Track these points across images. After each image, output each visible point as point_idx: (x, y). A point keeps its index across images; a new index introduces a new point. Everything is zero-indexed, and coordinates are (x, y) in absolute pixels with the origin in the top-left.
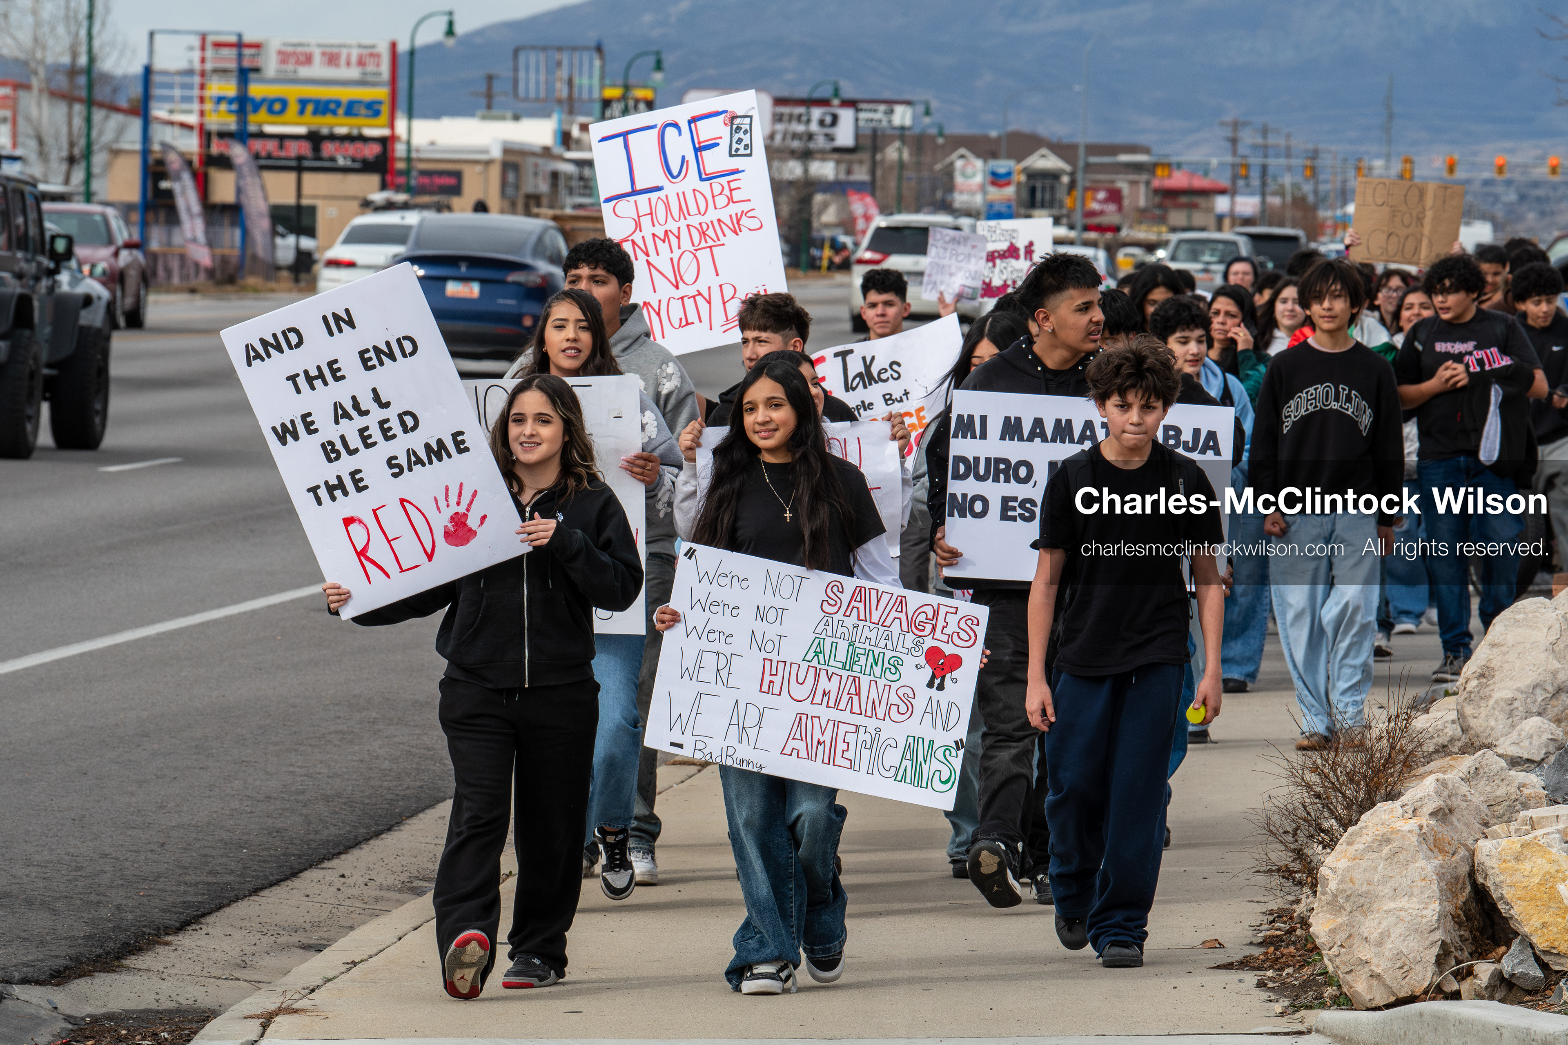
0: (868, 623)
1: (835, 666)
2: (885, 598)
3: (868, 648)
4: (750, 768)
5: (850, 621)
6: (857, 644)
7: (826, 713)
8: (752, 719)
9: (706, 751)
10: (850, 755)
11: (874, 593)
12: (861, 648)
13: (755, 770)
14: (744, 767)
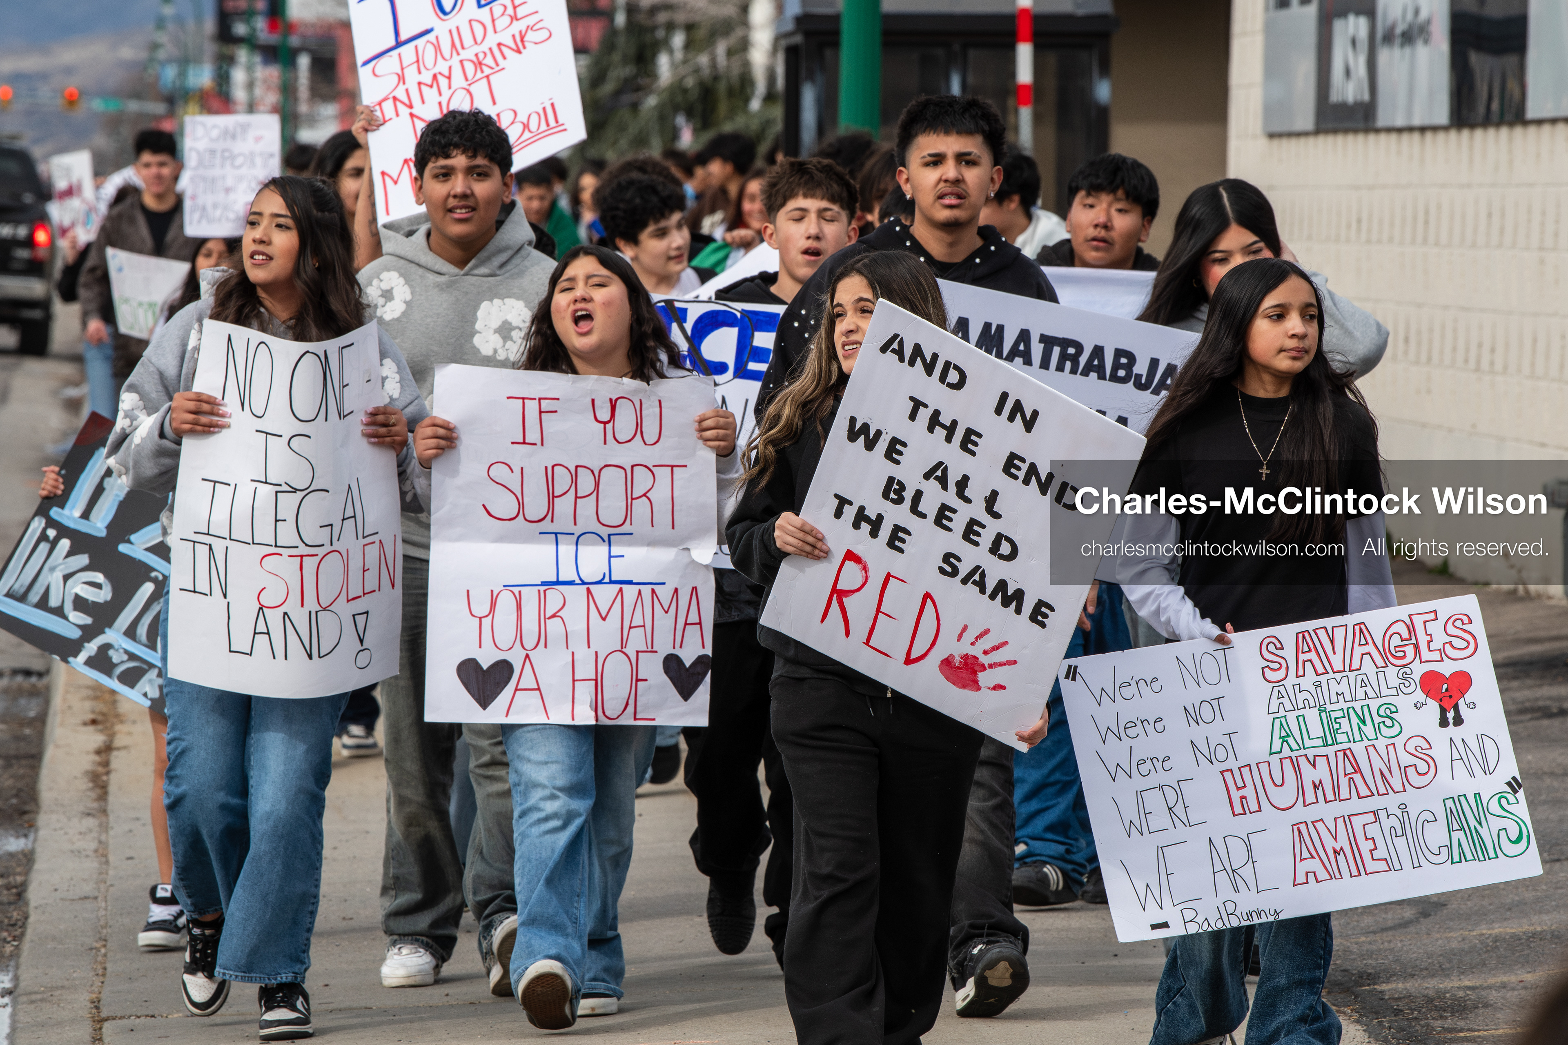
0: (1331, 675)
1: (1313, 744)
2: (1339, 634)
3: (1345, 706)
4: (1264, 919)
5: (1308, 681)
6: (1329, 707)
7: (1329, 812)
8: (1239, 856)
9: (1200, 919)
10: (1381, 853)
11: (1321, 633)
12: (1336, 709)
13: (1271, 919)
14: (1256, 921)
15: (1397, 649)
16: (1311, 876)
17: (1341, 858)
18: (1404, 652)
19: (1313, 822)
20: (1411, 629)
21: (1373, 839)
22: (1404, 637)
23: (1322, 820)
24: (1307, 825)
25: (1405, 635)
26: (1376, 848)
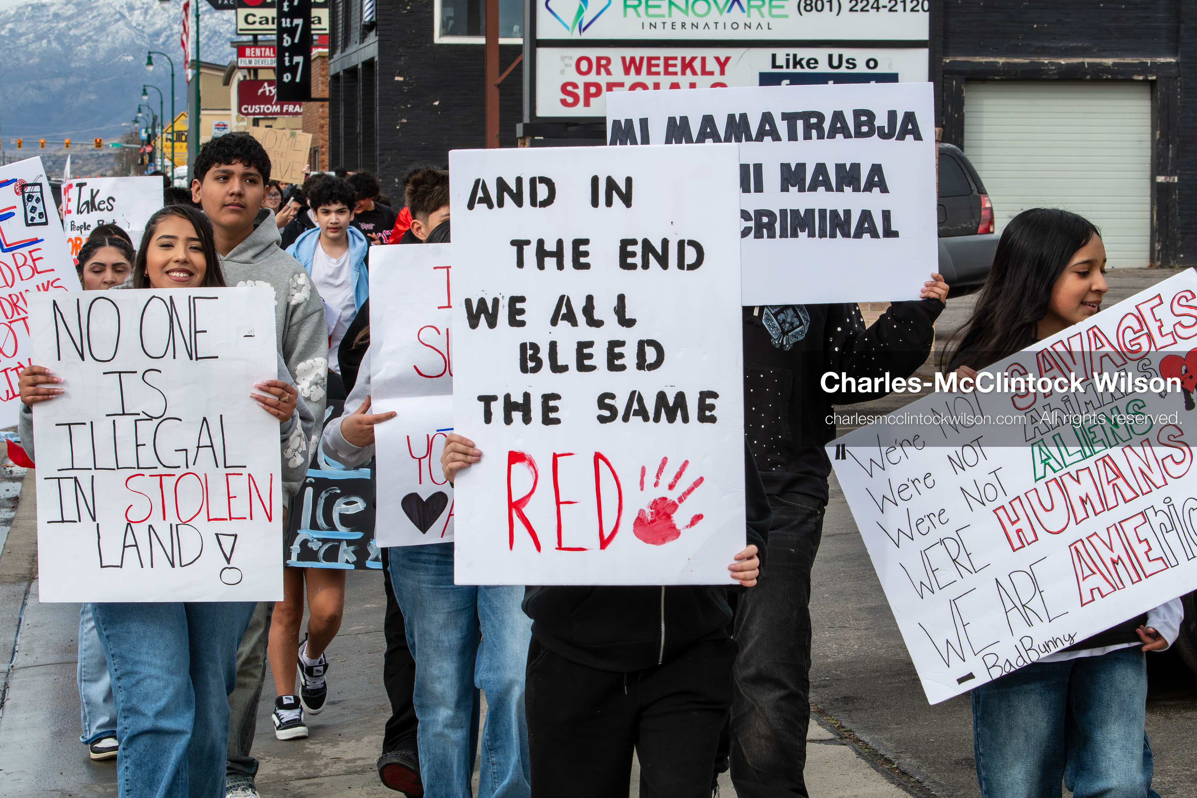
1: (1074, 462)
15: (1132, 343)
16: (1096, 593)
17: (1120, 567)
18: (1139, 344)
19: (1087, 538)
20: (1141, 319)
21: (1146, 540)
22: (1136, 329)
23: (1095, 533)
24: (1083, 542)
25: (1137, 327)
26: (1150, 549)
